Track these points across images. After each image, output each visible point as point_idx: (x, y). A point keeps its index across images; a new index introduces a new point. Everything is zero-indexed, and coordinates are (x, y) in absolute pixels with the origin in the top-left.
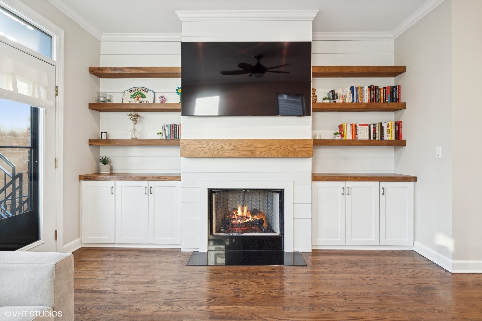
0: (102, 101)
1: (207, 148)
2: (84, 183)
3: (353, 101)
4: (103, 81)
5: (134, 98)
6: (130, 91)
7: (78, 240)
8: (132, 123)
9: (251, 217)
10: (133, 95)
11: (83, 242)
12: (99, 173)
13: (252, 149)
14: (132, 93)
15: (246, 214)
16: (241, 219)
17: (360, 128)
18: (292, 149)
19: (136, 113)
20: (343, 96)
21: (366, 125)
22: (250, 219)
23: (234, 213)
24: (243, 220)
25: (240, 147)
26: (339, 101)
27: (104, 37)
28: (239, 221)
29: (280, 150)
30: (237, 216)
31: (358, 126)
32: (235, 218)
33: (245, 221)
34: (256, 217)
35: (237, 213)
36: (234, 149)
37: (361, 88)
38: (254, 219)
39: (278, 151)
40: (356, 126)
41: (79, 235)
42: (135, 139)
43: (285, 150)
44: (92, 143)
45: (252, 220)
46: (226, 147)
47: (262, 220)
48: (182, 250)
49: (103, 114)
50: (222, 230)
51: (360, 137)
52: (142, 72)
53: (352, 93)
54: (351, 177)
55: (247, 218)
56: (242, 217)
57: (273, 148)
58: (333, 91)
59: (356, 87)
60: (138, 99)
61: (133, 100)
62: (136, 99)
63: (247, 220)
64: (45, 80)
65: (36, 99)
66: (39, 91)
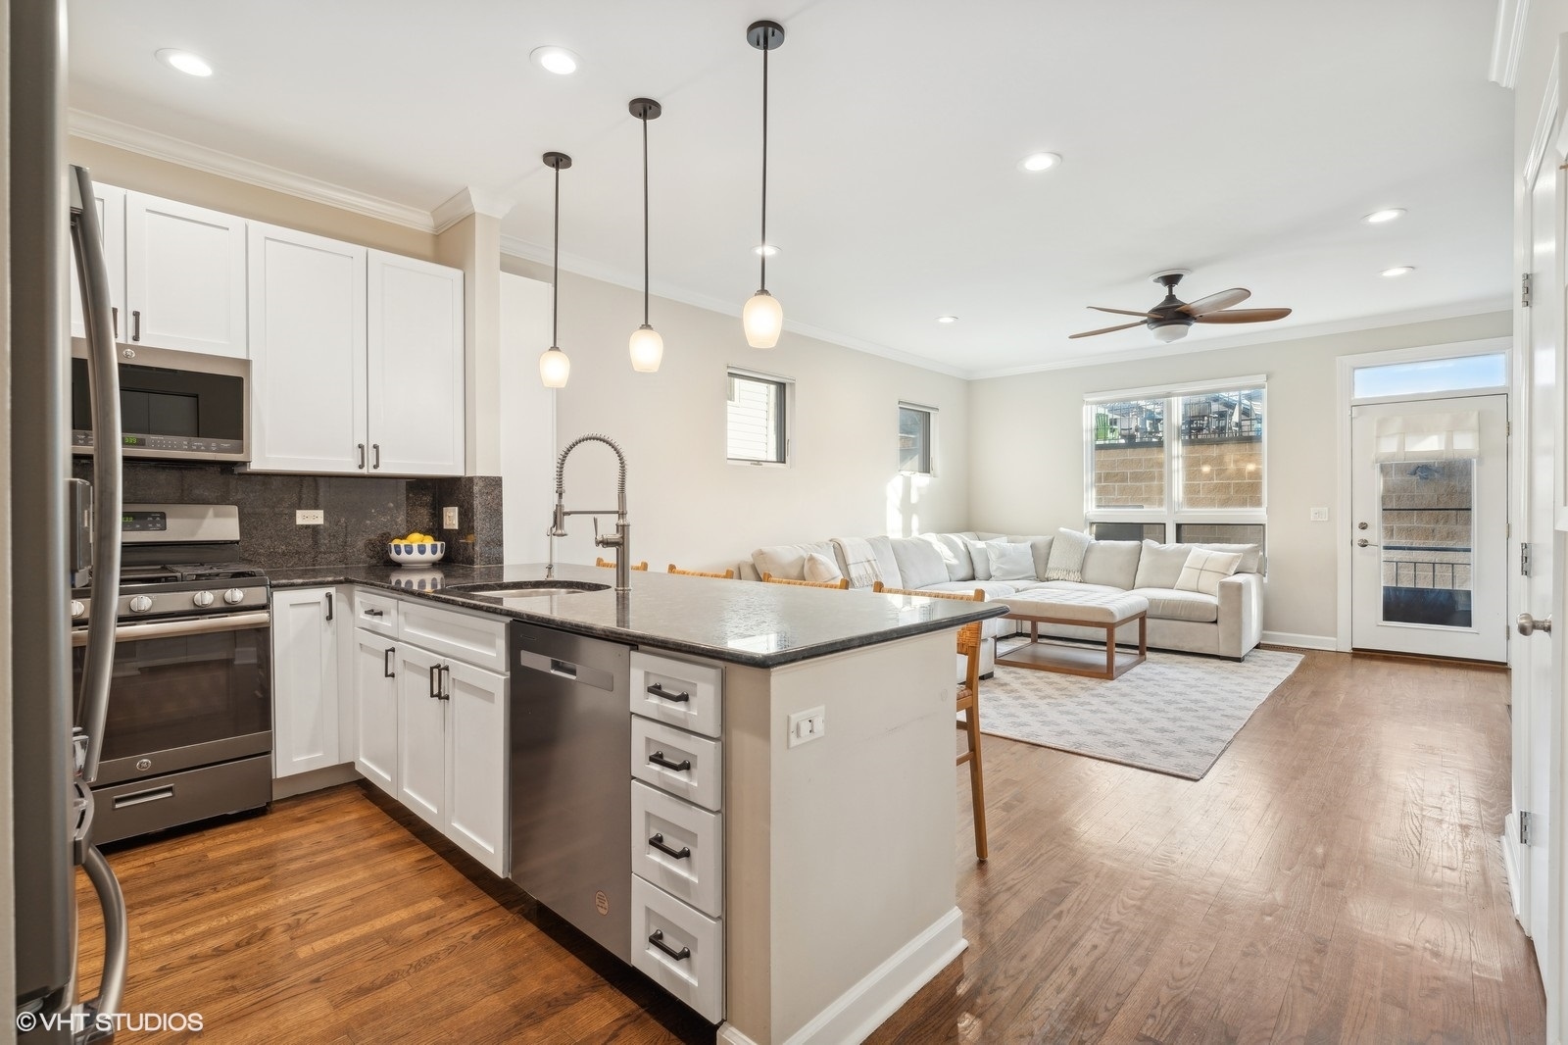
64: (1473, 420)
65: (1441, 452)
66: (1450, 441)
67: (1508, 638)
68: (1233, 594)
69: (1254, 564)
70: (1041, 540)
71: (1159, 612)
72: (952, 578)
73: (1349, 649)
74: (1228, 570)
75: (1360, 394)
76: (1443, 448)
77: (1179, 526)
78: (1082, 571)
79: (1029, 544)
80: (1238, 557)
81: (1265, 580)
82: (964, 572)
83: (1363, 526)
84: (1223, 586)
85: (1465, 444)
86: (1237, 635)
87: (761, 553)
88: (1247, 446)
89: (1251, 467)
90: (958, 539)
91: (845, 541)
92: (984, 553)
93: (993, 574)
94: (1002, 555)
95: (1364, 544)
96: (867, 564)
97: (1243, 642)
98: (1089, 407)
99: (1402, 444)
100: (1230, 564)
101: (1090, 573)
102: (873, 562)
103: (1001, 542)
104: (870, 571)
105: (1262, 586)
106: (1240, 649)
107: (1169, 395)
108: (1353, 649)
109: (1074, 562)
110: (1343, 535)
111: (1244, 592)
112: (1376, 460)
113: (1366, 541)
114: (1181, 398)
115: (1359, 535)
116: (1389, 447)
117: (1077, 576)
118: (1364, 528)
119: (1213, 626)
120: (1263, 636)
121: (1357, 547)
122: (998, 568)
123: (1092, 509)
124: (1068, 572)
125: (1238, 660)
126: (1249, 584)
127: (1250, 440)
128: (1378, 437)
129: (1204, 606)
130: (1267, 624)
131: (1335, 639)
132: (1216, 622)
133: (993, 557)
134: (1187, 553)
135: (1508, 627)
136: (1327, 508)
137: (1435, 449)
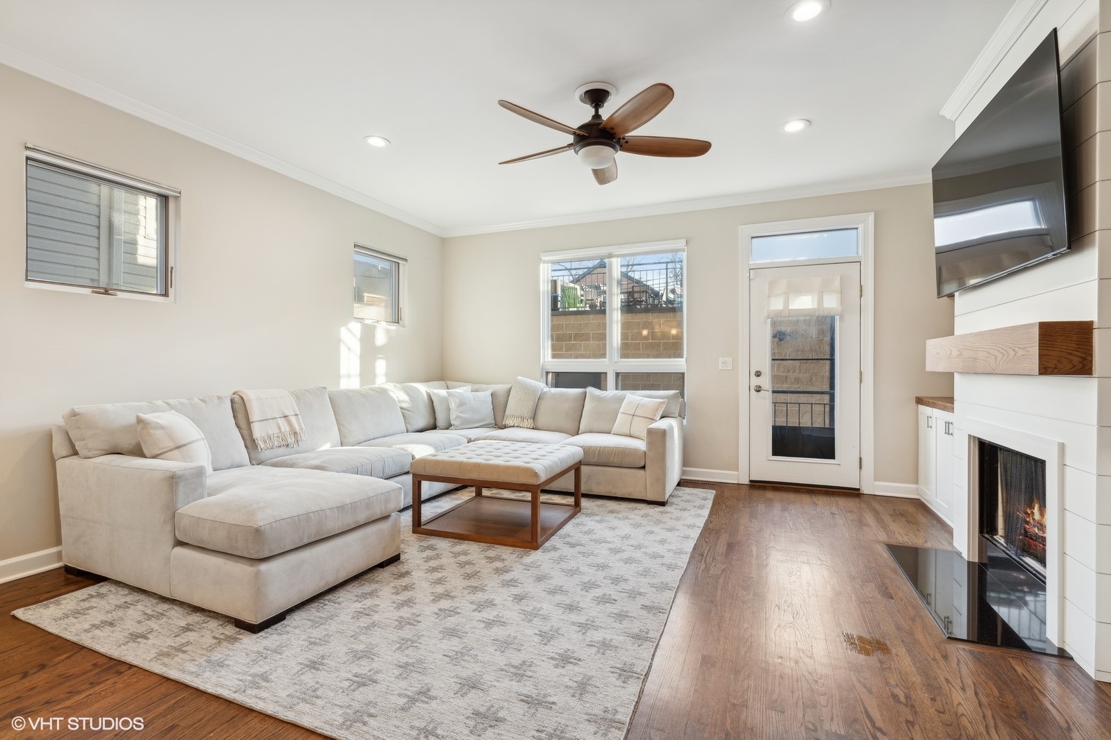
1: (941, 354)
2: (922, 409)
25: (963, 352)
29: (999, 357)
39: (996, 359)
41: (916, 481)
43: (1003, 355)
57: (991, 351)
64: (837, 284)
65: (814, 310)
66: (820, 301)
67: (861, 468)
68: (658, 439)
69: (676, 409)
70: (501, 388)
71: (595, 460)
72: (409, 428)
73: (747, 482)
74: (655, 415)
75: (755, 261)
76: (816, 306)
77: (617, 374)
78: (534, 418)
79: (489, 392)
80: (663, 403)
81: (685, 422)
82: (422, 422)
83: (758, 374)
84: (651, 432)
85: (831, 303)
86: (661, 480)
87: (74, 414)
88: (672, 314)
89: (674, 332)
90: (423, 388)
91: (251, 395)
92: (445, 401)
93: (452, 422)
94: (462, 404)
95: (758, 389)
96: (282, 422)
97: (667, 485)
98: (546, 265)
99: (787, 303)
100: (657, 410)
101: (542, 419)
102: (293, 419)
103: (463, 391)
104: (285, 428)
105: (682, 427)
106: (664, 494)
107: (610, 256)
108: (751, 481)
109: (527, 410)
110: (743, 381)
111: (668, 438)
112: (768, 316)
113: (760, 387)
114: (619, 259)
115: (756, 381)
116: (777, 305)
117: (530, 423)
118: (759, 376)
119: (642, 471)
120: (683, 473)
121: (753, 392)
122: (458, 417)
123: (547, 359)
124: (523, 418)
125: (662, 504)
126: (671, 428)
127: (674, 310)
128: (769, 296)
129: (634, 452)
130: (686, 462)
131: (736, 473)
132: (644, 467)
133: (453, 406)
134: (621, 399)
135: (860, 459)
136: (731, 359)
137: (811, 307)
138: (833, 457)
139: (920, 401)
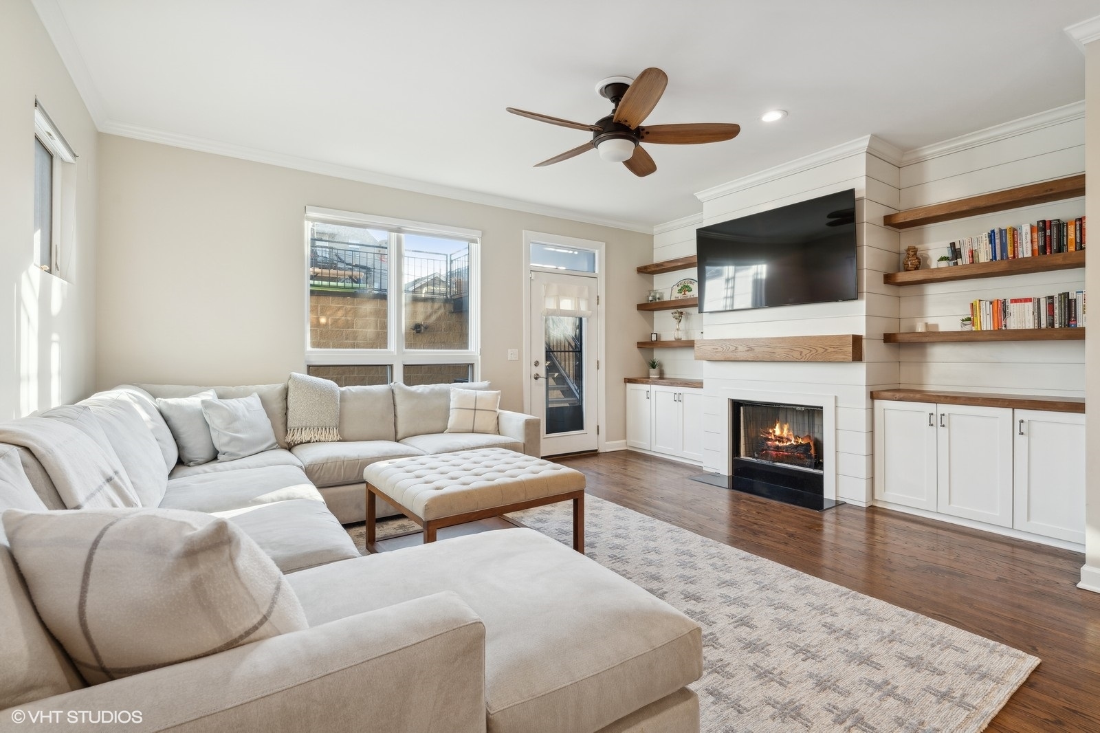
0: (651, 301)
1: (720, 349)
2: (629, 386)
3: (995, 257)
4: (657, 278)
5: (681, 293)
6: (678, 286)
7: (624, 441)
8: (676, 321)
9: (793, 439)
10: (680, 290)
11: (628, 444)
12: (649, 378)
13: (769, 350)
14: (680, 288)
15: (788, 435)
16: (780, 441)
17: (1013, 308)
18: (821, 350)
19: (679, 310)
20: (972, 252)
21: (1026, 300)
22: (793, 442)
23: (771, 431)
24: (783, 442)
25: (756, 348)
26: (965, 260)
27: (656, 229)
28: (777, 443)
29: (805, 352)
30: (774, 436)
31: (1008, 303)
32: (771, 439)
33: (785, 444)
34: (800, 441)
35: (774, 432)
36: (748, 350)
37: (1014, 230)
38: (798, 442)
39: (801, 352)
40: (1004, 302)
41: (625, 438)
42: (678, 340)
43: (811, 351)
44: (641, 345)
45: (795, 444)
46: (740, 348)
47: (808, 445)
48: (704, 469)
49: (656, 314)
50: (756, 455)
51: (1013, 324)
52: (679, 264)
53: (991, 242)
54: (946, 397)
55: (789, 440)
56: (780, 439)
57: (795, 349)
58: (953, 245)
59: (1001, 231)
60: (685, 294)
61: (680, 296)
62: (683, 293)
63: (789, 443)
64: (586, 293)
65: (575, 311)
66: (576, 303)
67: (598, 434)
70: (266, 389)
74: (496, 407)
75: (534, 264)
77: (406, 367)
78: (340, 426)
79: (257, 398)
80: (498, 394)
84: (529, 424)
85: (583, 307)
93: (222, 449)
95: (537, 377)
99: (558, 303)
100: (496, 402)
101: (349, 428)
109: (325, 417)
110: (527, 369)
112: (545, 314)
113: (538, 375)
115: (535, 370)
116: (551, 305)
117: (336, 434)
118: (537, 365)
121: (533, 378)
123: (310, 349)
124: (323, 429)
128: (545, 297)
133: (218, 423)
135: (598, 426)
136: (517, 350)
137: (570, 309)
138: (582, 428)
139: (629, 381)
